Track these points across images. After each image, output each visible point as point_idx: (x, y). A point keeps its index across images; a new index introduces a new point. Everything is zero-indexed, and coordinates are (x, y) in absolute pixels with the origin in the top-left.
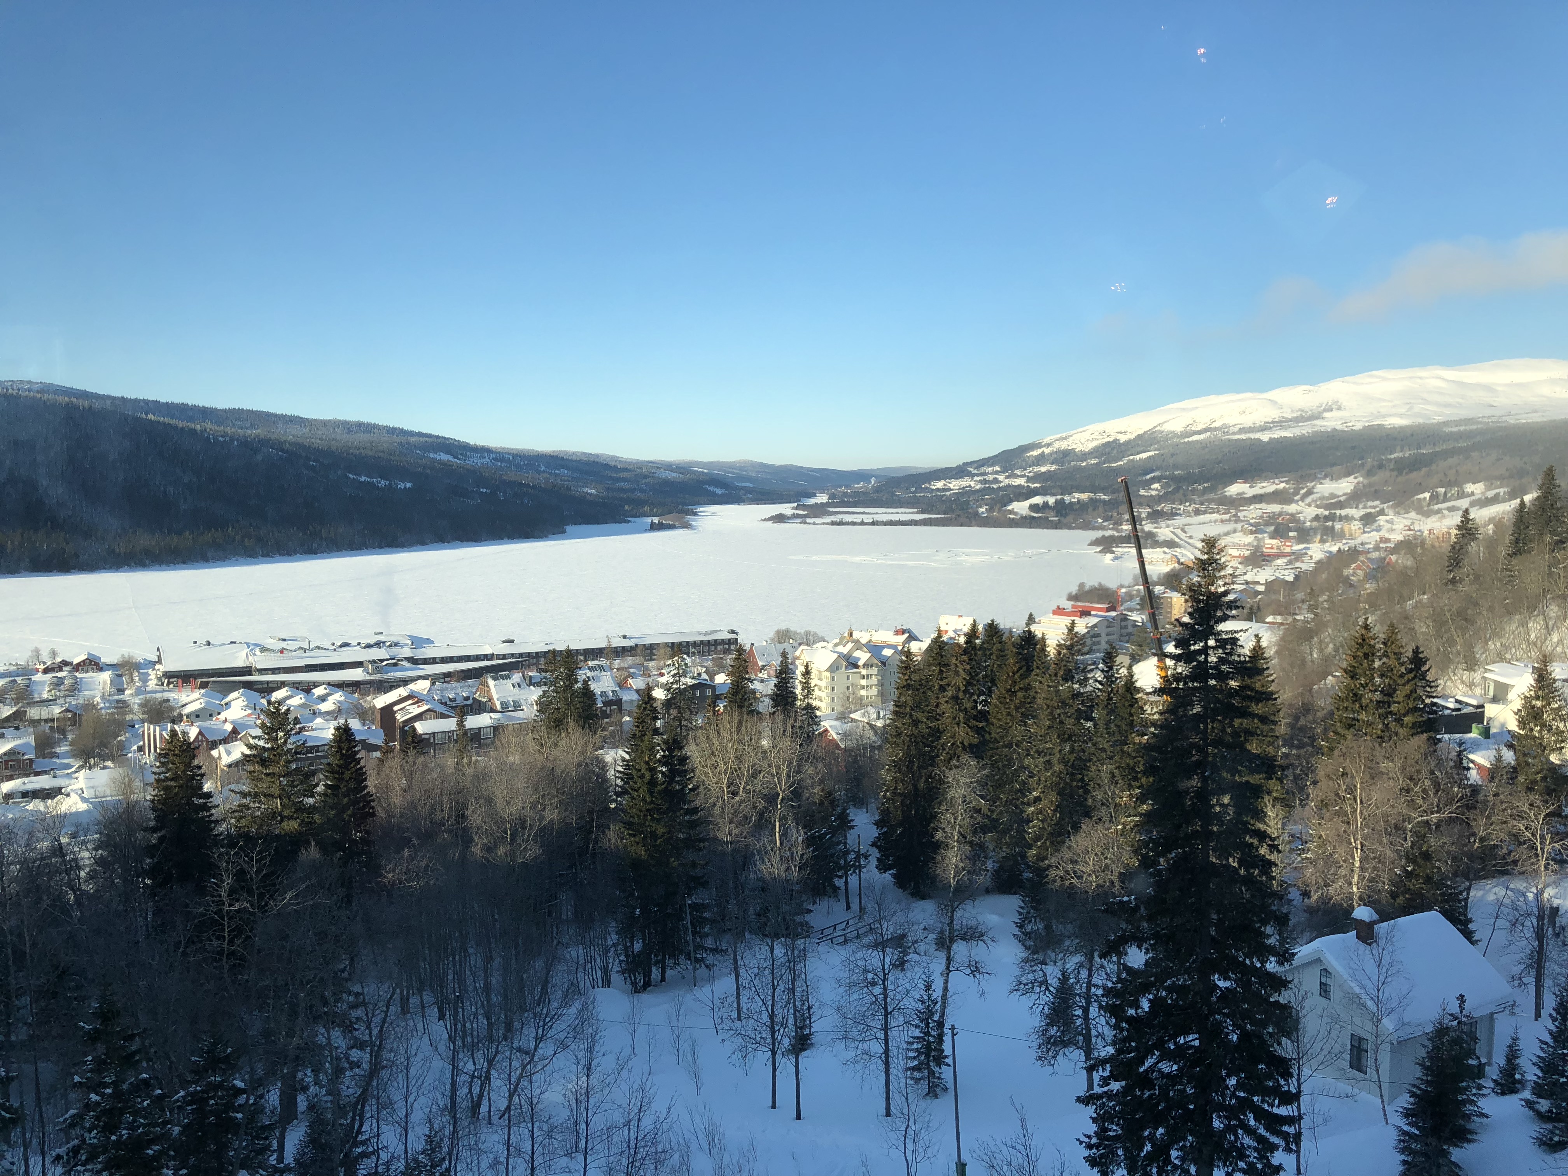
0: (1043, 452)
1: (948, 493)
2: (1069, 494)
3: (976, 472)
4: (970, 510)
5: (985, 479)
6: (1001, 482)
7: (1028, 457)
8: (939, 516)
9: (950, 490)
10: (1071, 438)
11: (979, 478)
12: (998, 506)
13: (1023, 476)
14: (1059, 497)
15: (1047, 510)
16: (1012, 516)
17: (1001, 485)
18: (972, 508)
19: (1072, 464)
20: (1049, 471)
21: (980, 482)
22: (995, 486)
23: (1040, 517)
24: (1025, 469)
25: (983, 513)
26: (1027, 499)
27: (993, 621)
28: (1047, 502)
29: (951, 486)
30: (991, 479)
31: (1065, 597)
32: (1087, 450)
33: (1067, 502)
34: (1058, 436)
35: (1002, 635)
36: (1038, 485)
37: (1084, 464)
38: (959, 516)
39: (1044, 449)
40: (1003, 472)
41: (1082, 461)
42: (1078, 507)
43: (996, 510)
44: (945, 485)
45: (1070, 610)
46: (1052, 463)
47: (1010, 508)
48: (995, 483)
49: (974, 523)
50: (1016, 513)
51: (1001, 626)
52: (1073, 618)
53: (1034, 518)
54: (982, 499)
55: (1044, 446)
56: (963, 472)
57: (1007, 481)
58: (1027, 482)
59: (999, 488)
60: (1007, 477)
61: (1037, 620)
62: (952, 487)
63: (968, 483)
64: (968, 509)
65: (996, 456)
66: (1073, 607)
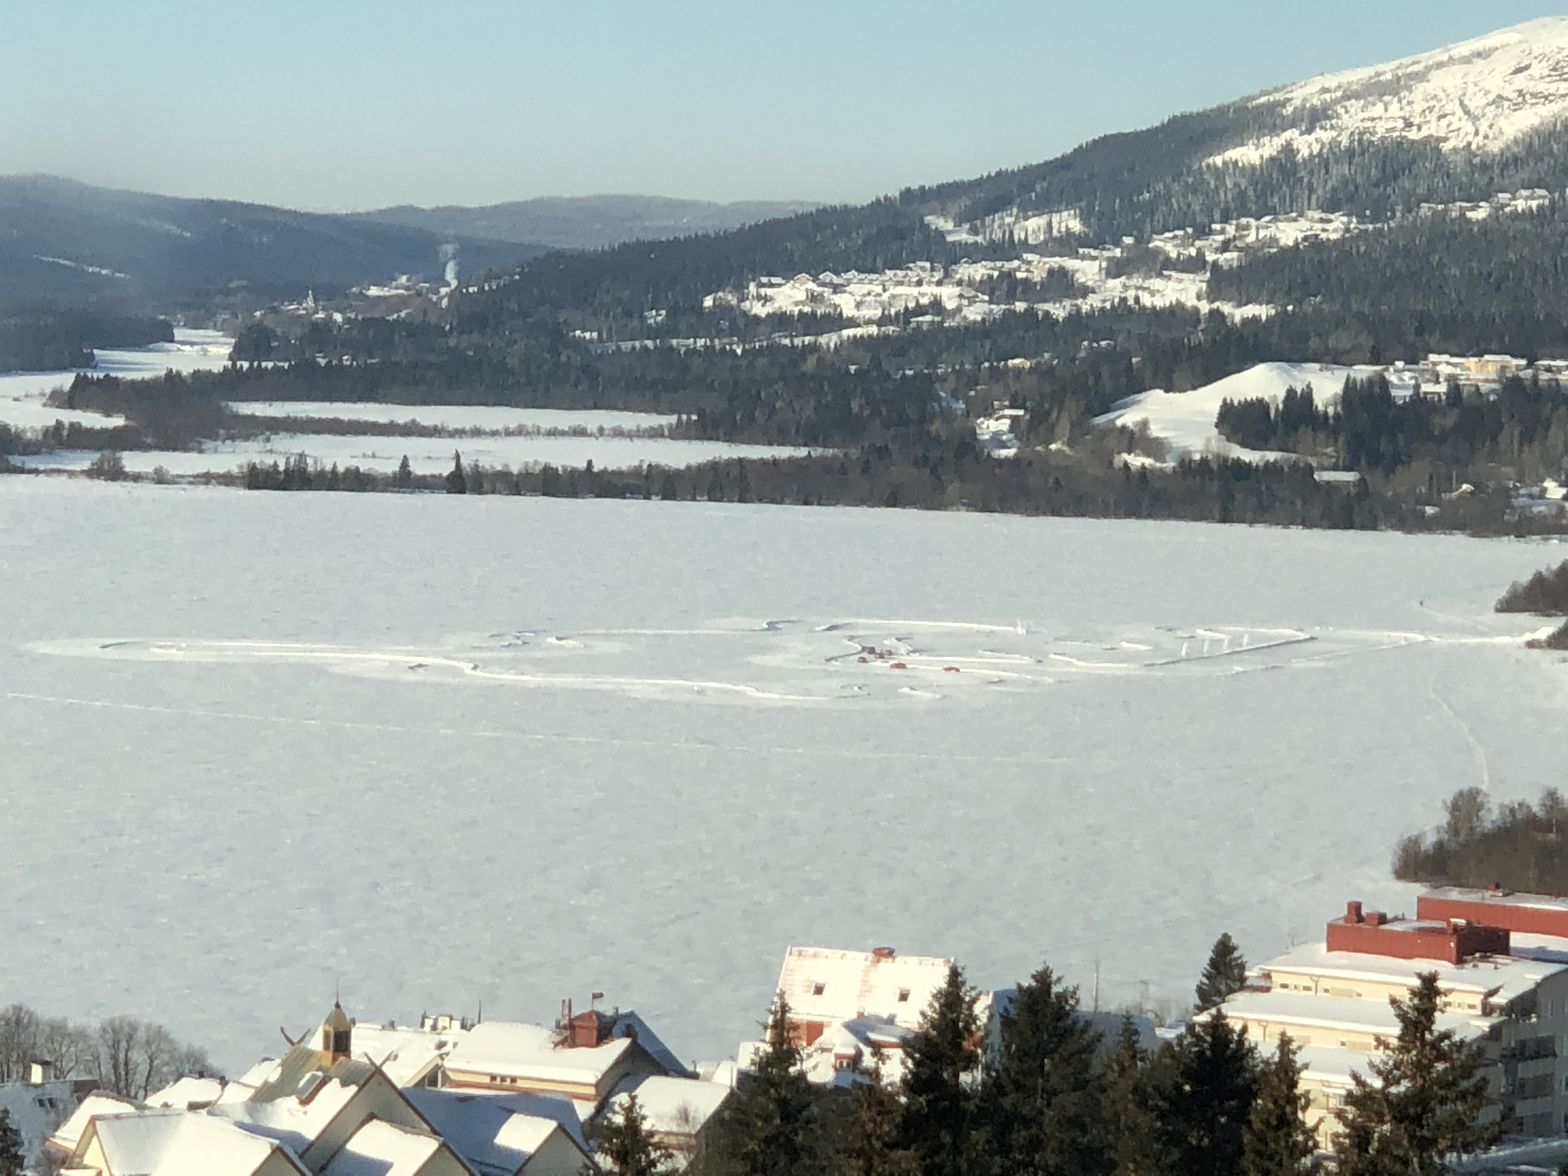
0: (1288, 150)
1: (829, 340)
2: (1412, 360)
3: (963, 236)
4: (936, 427)
5: (1009, 275)
6: (1085, 291)
7: (1219, 173)
8: (784, 452)
9: (837, 321)
10: (1420, 89)
11: (979, 271)
12: (1072, 408)
13: (1195, 264)
14: (1363, 372)
15: (1305, 434)
16: (1136, 461)
17: (1086, 305)
18: (947, 415)
19: (1425, 209)
20: (1315, 243)
21: (988, 287)
22: (1059, 311)
23: (1270, 469)
24: (1203, 232)
25: (998, 441)
26: (1209, 380)
27: (1044, 979)
28: (1308, 396)
29: (846, 305)
30: (1038, 275)
31: (1388, 861)
32: (1494, 147)
33: (1401, 394)
34: (1360, 75)
35: (1089, 1048)
36: (1262, 311)
37: (1481, 213)
38: (882, 452)
39: (1291, 134)
40: (1098, 243)
41: (1474, 200)
42: (1450, 420)
43: (1064, 427)
44: (814, 298)
45: (1412, 923)
46: (1331, 206)
47: (1128, 418)
48: (1058, 299)
49: (953, 488)
50: (1155, 448)
51: (1085, 1005)
52: (1426, 966)
53: (1240, 469)
54: (996, 375)
55: (1292, 124)
56: (900, 235)
57: (1115, 285)
58: (1214, 292)
59: (1076, 318)
60: (1116, 269)
61: (1252, 973)
62: (848, 311)
63: (927, 293)
64: (924, 418)
65: (1063, 164)
66: (1425, 908)
